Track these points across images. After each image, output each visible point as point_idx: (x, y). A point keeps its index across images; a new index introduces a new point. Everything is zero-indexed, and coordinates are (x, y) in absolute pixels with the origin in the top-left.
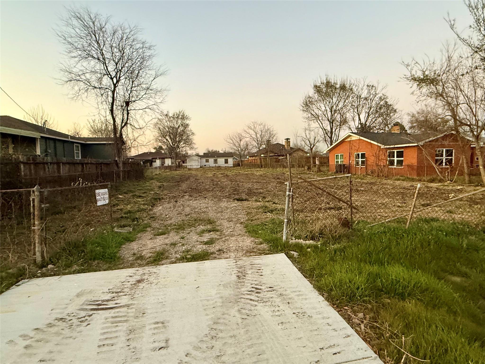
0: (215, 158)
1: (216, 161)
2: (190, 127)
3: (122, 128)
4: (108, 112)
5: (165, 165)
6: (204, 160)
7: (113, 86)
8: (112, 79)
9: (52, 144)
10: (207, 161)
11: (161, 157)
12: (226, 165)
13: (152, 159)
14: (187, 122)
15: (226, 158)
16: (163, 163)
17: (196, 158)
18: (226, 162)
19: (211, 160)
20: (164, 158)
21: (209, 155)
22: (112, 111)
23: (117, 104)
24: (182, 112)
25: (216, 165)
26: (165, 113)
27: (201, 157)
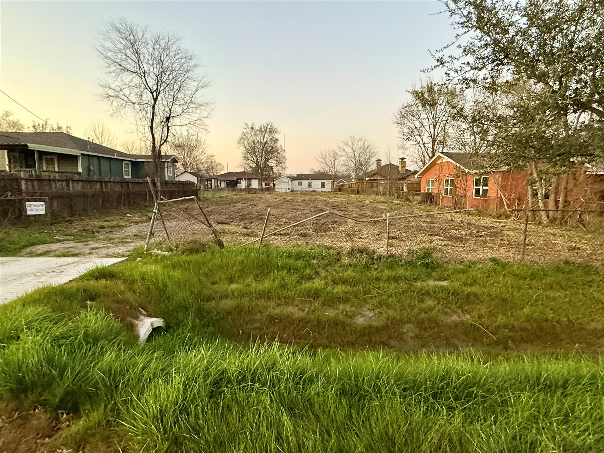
0: (309, 181)
1: (310, 185)
2: (279, 142)
3: (161, 145)
4: (148, 129)
5: (251, 187)
6: (296, 182)
7: (153, 101)
8: (152, 93)
9: (95, 161)
10: (300, 184)
11: (248, 177)
12: (323, 189)
13: (237, 179)
14: (276, 136)
15: (323, 181)
16: (249, 185)
17: (287, 180)
18: (323, 186)
19: (305, 183)
20: (250, 179)
21: (300, 177)
22: (151, 127)
23: (157, 120)
24: (270, 124)
25: (311, 189)
26: (250, 126)
27: (292, 178)
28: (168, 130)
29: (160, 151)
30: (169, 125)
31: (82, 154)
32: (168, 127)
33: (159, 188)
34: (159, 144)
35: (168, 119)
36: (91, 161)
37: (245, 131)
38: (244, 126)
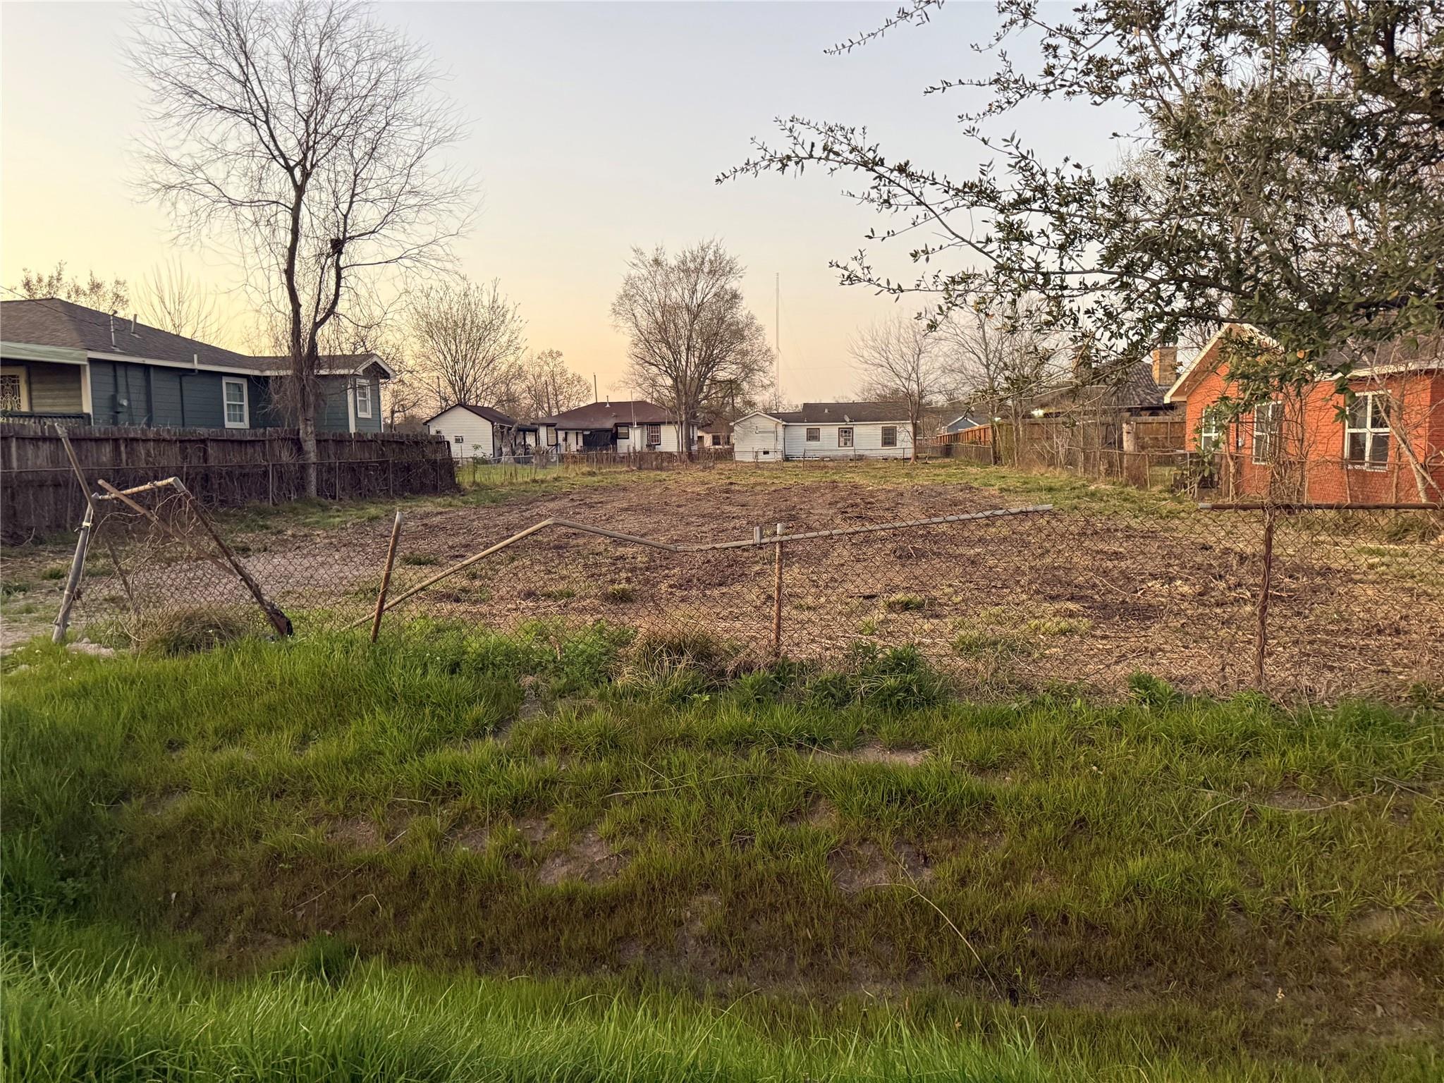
0: (843, 425)
1: (846, 434)
2: (744, 303)
3: (317, 325)
4: (278, 279)
5: (660, 449)
6: (801, 431)
7: (292, 194)
8: (290, 170)
10: (813, 436)
11: (650, 419)
12: (889, 452)
13: (616, 425)
14: (732, 284)
15: (889, 424)
16: (653, 441)
17: (770, 423)
18: (889, 439)
19: (829, 432)
20: (657, 424)
21: (813, 414)
22: (289, 272)
23: (306, 249)
24: (713, 248)
25: (849, 451)
26: (650, 257)
27: (789, 419)
28: (339, 277)
29: (313, 345)
30: (342, 264)
31: (92, 361)
32: (339, 270)
33: (313, 457)
34: (310, 325)
35: (337, 246)
36: (121, 381)
37: (634, 272)
38: (632, 257)
